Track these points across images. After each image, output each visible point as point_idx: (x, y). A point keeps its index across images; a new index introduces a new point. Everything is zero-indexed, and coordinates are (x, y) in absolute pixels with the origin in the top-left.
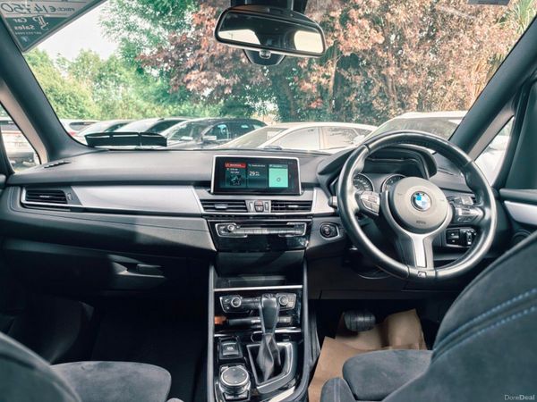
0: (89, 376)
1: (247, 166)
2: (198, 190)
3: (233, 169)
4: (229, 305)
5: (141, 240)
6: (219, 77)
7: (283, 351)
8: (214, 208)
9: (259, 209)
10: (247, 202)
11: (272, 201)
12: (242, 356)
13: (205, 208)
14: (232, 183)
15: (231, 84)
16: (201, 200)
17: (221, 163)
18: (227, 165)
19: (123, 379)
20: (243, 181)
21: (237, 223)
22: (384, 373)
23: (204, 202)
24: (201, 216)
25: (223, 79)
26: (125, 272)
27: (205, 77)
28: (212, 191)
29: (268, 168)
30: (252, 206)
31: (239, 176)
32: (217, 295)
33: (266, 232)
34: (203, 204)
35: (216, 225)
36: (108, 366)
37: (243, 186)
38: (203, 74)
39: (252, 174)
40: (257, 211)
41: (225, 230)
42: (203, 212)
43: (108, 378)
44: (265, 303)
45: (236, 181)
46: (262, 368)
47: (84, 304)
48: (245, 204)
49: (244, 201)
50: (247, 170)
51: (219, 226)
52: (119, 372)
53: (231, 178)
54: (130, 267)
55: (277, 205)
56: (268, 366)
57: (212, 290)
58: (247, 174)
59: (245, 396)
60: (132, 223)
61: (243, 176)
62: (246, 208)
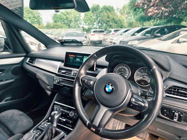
1: (76, 56)
2: (61, 64)
3: (71, 57)
6: (163, 8)
9: (74, 75)
10: (72, 71)
12: (44, 130)
13: (59, 71)
14: (70, 63)
15: (168, 11)
17: (68, 54)
18: (69, 55)
20: (74, 62)
23: (60, 69)
25: (165, 9)
27: (156, 9)
28: (64, 65)
29: (83, 58)
30: (73, 73)
32: (54, 104)
37: (74, 64)
38: (156, 8)
39: (77, 59)
42: (57, 73)
45: (72, 62)
50: (75, 58)
53: (70, 60)
57: (53, 102)
58: (76, 59)
61: (74, 60)
62: (71, 74)
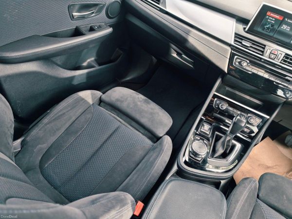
0: (139, 103)
1: (284, 19)
2: (237, 24)
3: (272, 17)
4: (218, 105)
5: (188, 45)
7: (233, 146)
8: (241, 43)
9: (273, 56)
10: (267, 48)
11: (286, 54)
12: (209, 136)
13: (235, 41)
14: (264, 29)
16: (236, 34)
18: (268, 13)
19: (152, 114)
20: (273, 30)
21: (251, 61)
22: (284, 196)
23: (237, 35)
24: (230, 45)
26: (175, 55)
28: (246, 29)
30: (269, 52)
31: (272, 26)
32: (215, 96)
33: (266, 76)
34: (235, 37)
35: (236, 57)
36: (148, 103)
37: (271, 34)
39: (285, 27)
40: (269, 58)
41: (240, 63)
42: (232, 43)
43: (146, 109)
44: (238, 119)
45: (268, 28)
46: (216, 149)
47: (153, 57)
48: (264, 48)
49: (265, 46)
50: (281, 23)
51: (237, 58)
52: (152, 109)
53: (266, 24)
54: (178, 54)
55: (288, 58)
56: (220, 151)
57: (213, 92)
58: (280, 25)
59: (199, 159)
60: (188, 33)
61: (276, 27)
62: (263, 52)
